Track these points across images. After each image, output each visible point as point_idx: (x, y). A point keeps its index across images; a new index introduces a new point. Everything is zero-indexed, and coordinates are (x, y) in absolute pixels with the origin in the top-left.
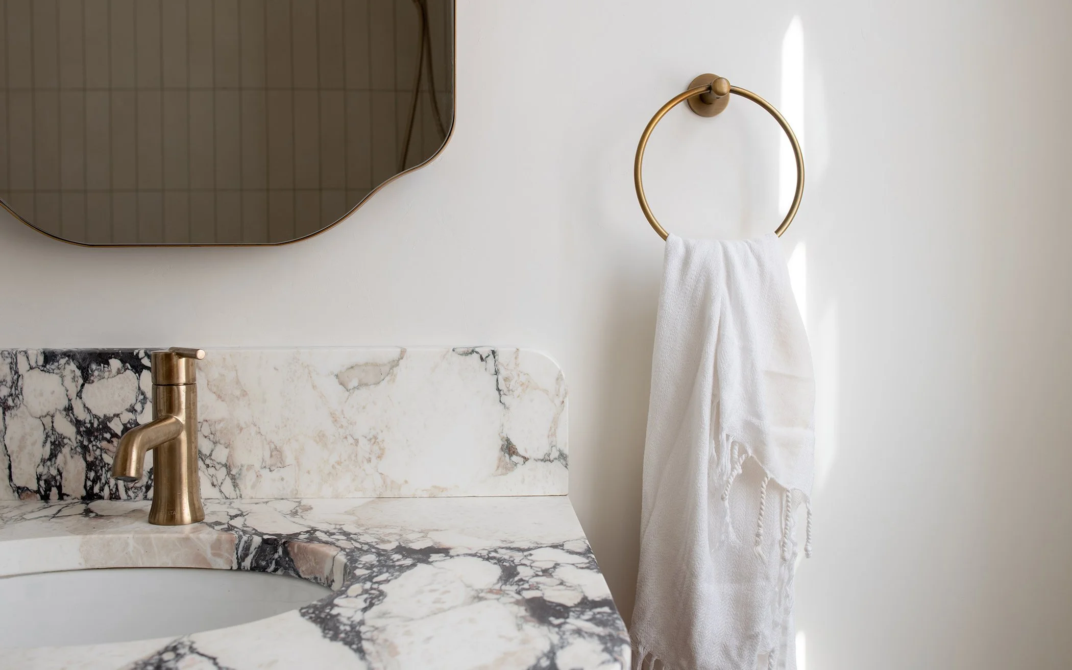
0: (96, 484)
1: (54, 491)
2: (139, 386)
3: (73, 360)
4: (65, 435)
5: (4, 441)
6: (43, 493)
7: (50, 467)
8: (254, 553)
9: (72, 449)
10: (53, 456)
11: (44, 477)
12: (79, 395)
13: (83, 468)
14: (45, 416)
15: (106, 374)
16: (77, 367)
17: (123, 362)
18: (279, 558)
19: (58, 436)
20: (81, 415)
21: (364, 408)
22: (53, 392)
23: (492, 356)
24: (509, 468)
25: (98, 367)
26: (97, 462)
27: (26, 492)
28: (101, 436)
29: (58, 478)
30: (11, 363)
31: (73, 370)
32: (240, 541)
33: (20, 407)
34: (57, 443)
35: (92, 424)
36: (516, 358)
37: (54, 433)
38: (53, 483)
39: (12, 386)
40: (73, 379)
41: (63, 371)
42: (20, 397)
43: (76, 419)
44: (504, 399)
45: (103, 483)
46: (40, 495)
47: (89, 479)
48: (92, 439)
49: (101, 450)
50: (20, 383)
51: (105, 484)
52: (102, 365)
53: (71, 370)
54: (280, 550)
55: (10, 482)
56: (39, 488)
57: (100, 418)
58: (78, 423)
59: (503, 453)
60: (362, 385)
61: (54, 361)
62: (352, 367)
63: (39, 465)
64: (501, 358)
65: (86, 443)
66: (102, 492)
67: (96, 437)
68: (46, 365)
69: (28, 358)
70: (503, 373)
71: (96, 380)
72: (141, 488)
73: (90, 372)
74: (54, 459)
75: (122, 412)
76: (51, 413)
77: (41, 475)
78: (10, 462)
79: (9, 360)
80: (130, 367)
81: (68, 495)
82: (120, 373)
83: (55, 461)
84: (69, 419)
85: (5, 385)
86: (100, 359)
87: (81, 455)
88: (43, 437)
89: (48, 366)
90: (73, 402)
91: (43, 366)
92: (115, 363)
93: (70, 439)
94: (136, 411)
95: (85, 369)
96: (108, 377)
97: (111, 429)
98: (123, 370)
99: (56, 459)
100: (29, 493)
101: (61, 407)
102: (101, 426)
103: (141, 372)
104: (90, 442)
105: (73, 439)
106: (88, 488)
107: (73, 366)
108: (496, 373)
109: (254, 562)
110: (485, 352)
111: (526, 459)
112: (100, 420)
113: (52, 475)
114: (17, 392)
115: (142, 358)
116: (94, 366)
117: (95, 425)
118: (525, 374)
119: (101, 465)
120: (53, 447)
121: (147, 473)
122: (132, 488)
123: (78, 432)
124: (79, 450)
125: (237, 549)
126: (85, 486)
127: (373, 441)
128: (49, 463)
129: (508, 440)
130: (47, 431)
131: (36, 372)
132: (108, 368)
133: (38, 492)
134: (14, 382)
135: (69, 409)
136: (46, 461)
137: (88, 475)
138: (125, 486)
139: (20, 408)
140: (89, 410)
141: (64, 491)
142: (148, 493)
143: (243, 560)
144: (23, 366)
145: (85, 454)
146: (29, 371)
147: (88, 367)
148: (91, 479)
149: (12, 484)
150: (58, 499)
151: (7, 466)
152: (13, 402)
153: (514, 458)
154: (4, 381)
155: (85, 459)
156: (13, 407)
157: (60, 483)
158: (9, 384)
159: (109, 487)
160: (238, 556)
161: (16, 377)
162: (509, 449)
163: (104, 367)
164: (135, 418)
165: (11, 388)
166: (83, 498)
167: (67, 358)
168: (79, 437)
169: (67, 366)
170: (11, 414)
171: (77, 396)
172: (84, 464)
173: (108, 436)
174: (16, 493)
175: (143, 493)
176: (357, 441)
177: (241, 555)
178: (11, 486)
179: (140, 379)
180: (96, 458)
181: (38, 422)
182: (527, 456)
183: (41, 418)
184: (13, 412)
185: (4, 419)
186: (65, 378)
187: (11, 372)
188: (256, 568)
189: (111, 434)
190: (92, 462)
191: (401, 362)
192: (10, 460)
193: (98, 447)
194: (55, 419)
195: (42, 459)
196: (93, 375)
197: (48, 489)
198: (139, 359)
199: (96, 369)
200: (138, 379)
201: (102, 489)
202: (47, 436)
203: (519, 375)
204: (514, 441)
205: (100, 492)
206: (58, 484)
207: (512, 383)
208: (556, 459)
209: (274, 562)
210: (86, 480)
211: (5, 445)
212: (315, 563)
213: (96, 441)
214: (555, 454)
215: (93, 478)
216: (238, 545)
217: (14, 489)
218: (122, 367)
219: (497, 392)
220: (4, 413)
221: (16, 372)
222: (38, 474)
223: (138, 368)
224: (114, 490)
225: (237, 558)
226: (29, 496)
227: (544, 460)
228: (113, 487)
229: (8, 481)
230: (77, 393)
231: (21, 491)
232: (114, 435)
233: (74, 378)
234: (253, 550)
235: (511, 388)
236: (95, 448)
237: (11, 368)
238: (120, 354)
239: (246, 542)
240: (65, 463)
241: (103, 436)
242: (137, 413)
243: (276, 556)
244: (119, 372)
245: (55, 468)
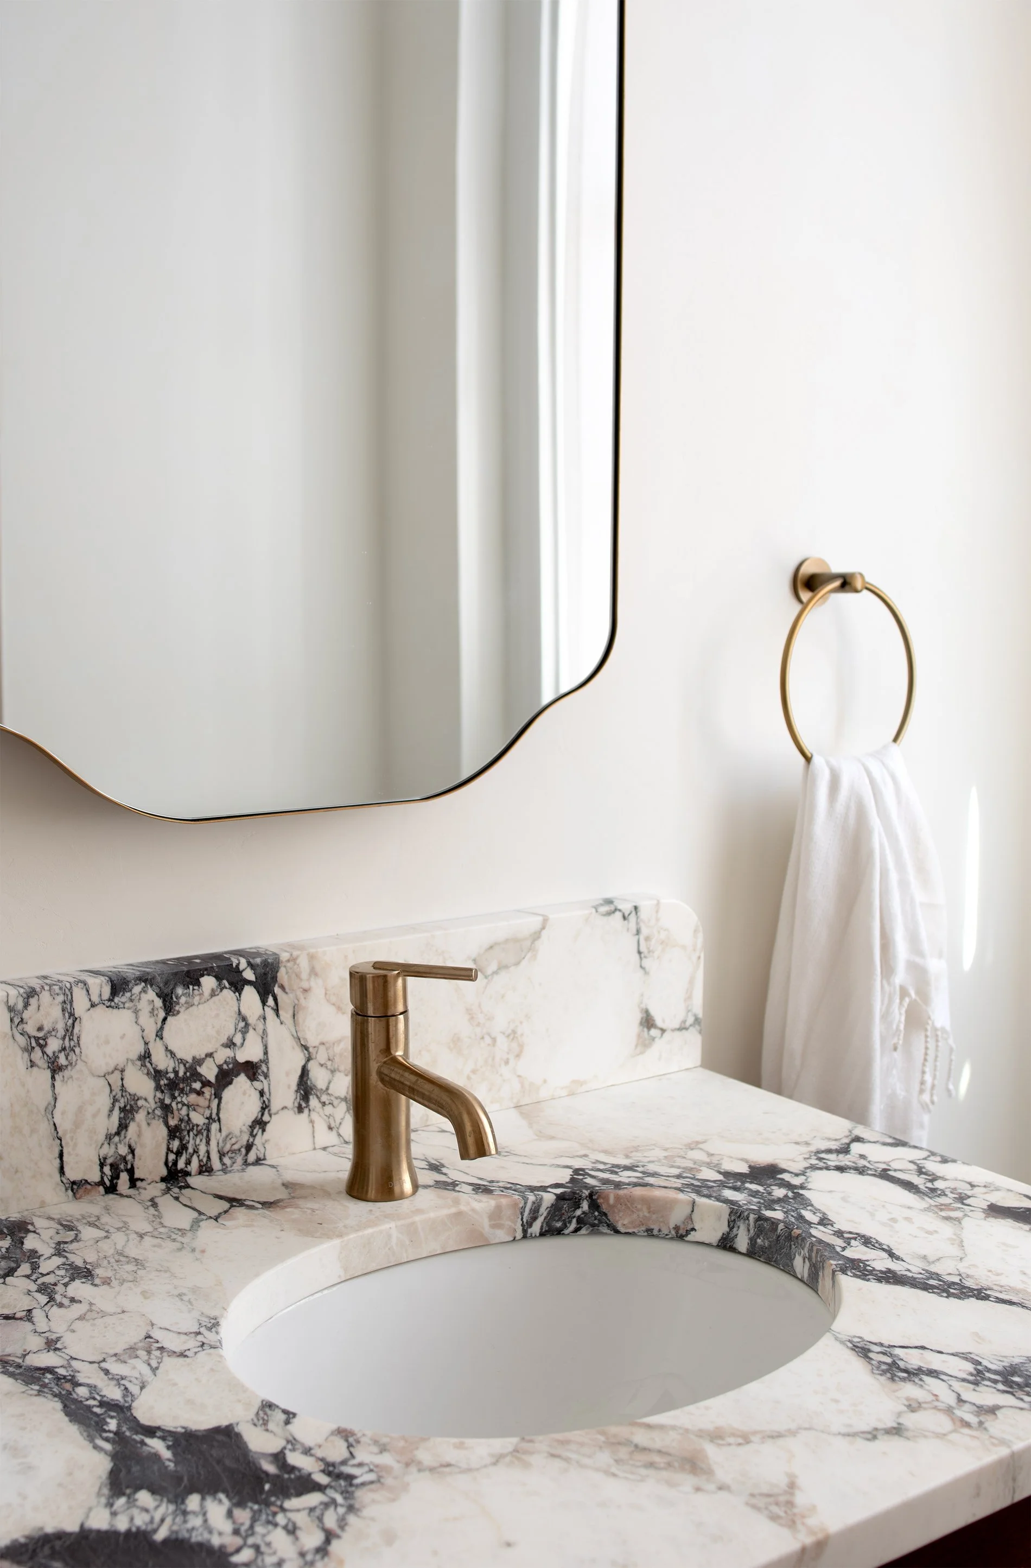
0: (181, 1156)
1: (124, 1177)
2: (239, 1009)
3: (151, 986)
4: (139, 1094)
5: (53, 1118)
6: (108, 1183)
7: (119, 1145)
8: (545, 1214)
9: (149, 1113)
10: (123, 1127)
11: (109, 1161)
12: (159, 1035)
13: (163, 1139)
14: (113, 1072)
15: (197, 999)
16: (157, 994)
17: (219, 978)
18: (582, 1214)
19: (129, 1097)
20: (161, 1061)
21: (503, 997)
22: (123, 1037)
23: (634, 913)
24: (644, 1044)
25: (186, 991)
26: (183, 1125)
27: (84, 1187)
28: (188, 1088)
29: (129, 1157)
30: (64, 1002)
31: (151, 999)
32: (525, 1203)
33: (76, 1064)
34: (128, 1107)
35: (176, 1072)
36: (657, 912)
37: (124, 1094)
38: (122, 1167)
39: (65, 1036)
40: (151, 1012)
41: (137, 1004)
42: (77, 1050)
43: (154, 1069)
44: (646, 963)
45: (190, 1153)
46: (104, 1187)
47: (172, 1152)
48: (177, 1094)
49: (188, 1106)
50: (76, 1030)
51: (193, 1154)
52: (191, 987)
53: (149, 1000)
54: (585, 1206)
55: (61, 1176)
56: (102, 1178)
57: (187, 1062)
58: (157, 1075)
59: (641, 1027)
60: (502, 967)
61: (124, 990)
62: (491, 947)
63: (103, 1144)
64: (643, 914)
65: (167, 1101)
66: (188, 1166)
67: (182, 1091)
68: (114, 998)
69: (88, 991)
70: (645, 931)
71: (182, 1010)
72: (239, 1150)
73: (175, 999)
74: (123, 1133)
75: (217, 1049)
76: (120, 1067)
77: (105, 1159)
78: (62, 1147)
79: (61, 998)
80: (227, 985)
81: (142, 1180)
82: (215, 995)
83: (125, 1134)
84: (146, 1071)
85: (56, 1036)
86: (188, 979)
87: (161, 1120)
88: (107, 1102)
89: (116, 1000)
90: (151, 1046)
91: (110, 1000)
92: (208, 982)
93: (146, 1100)
94: (234, 1044)
95: (168, 995)
96: (199, 1004)
97: (201, 1076)
98: (219, 990)
99: (127, 1131)
100: (89, 1187)
101: (134, 1055)
102: (188, 1074)
103: (242, 989)
104: (174, 1098)
105: (151, 1100)
106: (170, 1164)
107: (151, 994)
108: (638, 932)
109: (545, 1225)
110: (626, 907)
111: (663, 1031)
112: (187, 1065)
113: (120, 1155)
114: (72, 1043)
115: (244, 970)
116: (180, 991)
117: (181, 1074)
118: (665, 930)
119: (188, 1128)
120: (122, 1115)
121: (249, 1128)
122: (228, 1152)
123: (158, 1088)
124: (158, 1112)
125: (522, 1214)
126: (166, 1163)
127: (511, 1037)
128: (116, 1139)
129: (647, 1012)
130: (114, 1093)
131: (100, 1010)
132: (199, 991)
133: (102, 1183)
134: (67, 1030)
135: (146, 1056)
136: (112, 1137)
137: (171, 1146)
138: (219, 1151)
139: (77, 1066)
140: (172, 1053)
141: (137, 1175)
142: (248, 1156)
143: (530, 1224)
144: (80, 1003)
145: (167, 1116)
146: (89, 1010)
147: (172, 993)
148: (175, 1150)
149: (63, 1179)
150: (130, 1188)
151: (57, 1155)
152: (67, 1058)
153: (654, 1032)
154: (53, 1030)
155: (166, 1124)
156: (66, 1066)
157: (132, 1166)
158: (61, 1032)
159: (198, 1156)
160: (523, 1222)
161: (71, 1021)
162: (648, 1022)
163: (193, 989)
164: (233, 1055)
165: (64, 1038)
166: (163, 1180)
167: (143, 984)
168: (159, 1095)
169: (143, 995)
170: (63, 1077)
171: (157, 1036)
172: (164, 1132)
173: (197, 1085)
174: (70, 1191)
175: (242, 1156)
176: (494, 1040)
177: (527, 1220)
178: (62, 1182)
179: (240, 1000)
180: (181, 1120)
181: (103, 1082)
182: (664, 1027)
183: (107, 1076)
184: (66, 1073)
185: (53, 1086)
186: (140, 1013)
187: (64, 1014)
188: (550, 1231)
189: (202, 1082)
190: (176, 1126)
191: (544, 933)
192: (61, 1145)
193: (184, 1104)
194: (126, 1074)
195: (106, 1136)
196: (178, 1004)
197: (116, 1176)
198: (240, 972)
199: (183, 994)
200: (238, 1000)
201: (188, 1162)
202: (115, 1100)
203: (659, 932)
204: (653, 1012)
205: (186, 1167)
206: (129, 1166)
207: (653, 942)
208: (691, 1025)
209: (574, 1221)
210: (167, 1154)
211: (55, 1124)
212: (649, 1212)
213: (182, 1095)
214: (690, 1020)
215: (178, 1148)
216: (523, 1208)
217: (67, 1185)
218: (217, 987)
219: (637, 956)
220: (53, 1078)
221: (71, 1015)
222: (101, 1157)
223: (238, 985)
224: (205, 1160)
225: (522, 1225)
226: (87, 1192)
227: (680, 1029)
228: (204, 1157)
229: (59, 1175)
230: (157, 1032)
231: (76, 1187)
232: (206, 1083)
233: (152, 1012)
234: (543, 1211)
235: (651, 949)
236: (180, 1106)
237: (63, 1010)
238: (215, 968)
239: (534, 1203)
240: (139, 1136)
241: (191, 1088)
242: (237, 1048)
243: (578, 1212)
244: (213, 994)
245: (125, 1144)
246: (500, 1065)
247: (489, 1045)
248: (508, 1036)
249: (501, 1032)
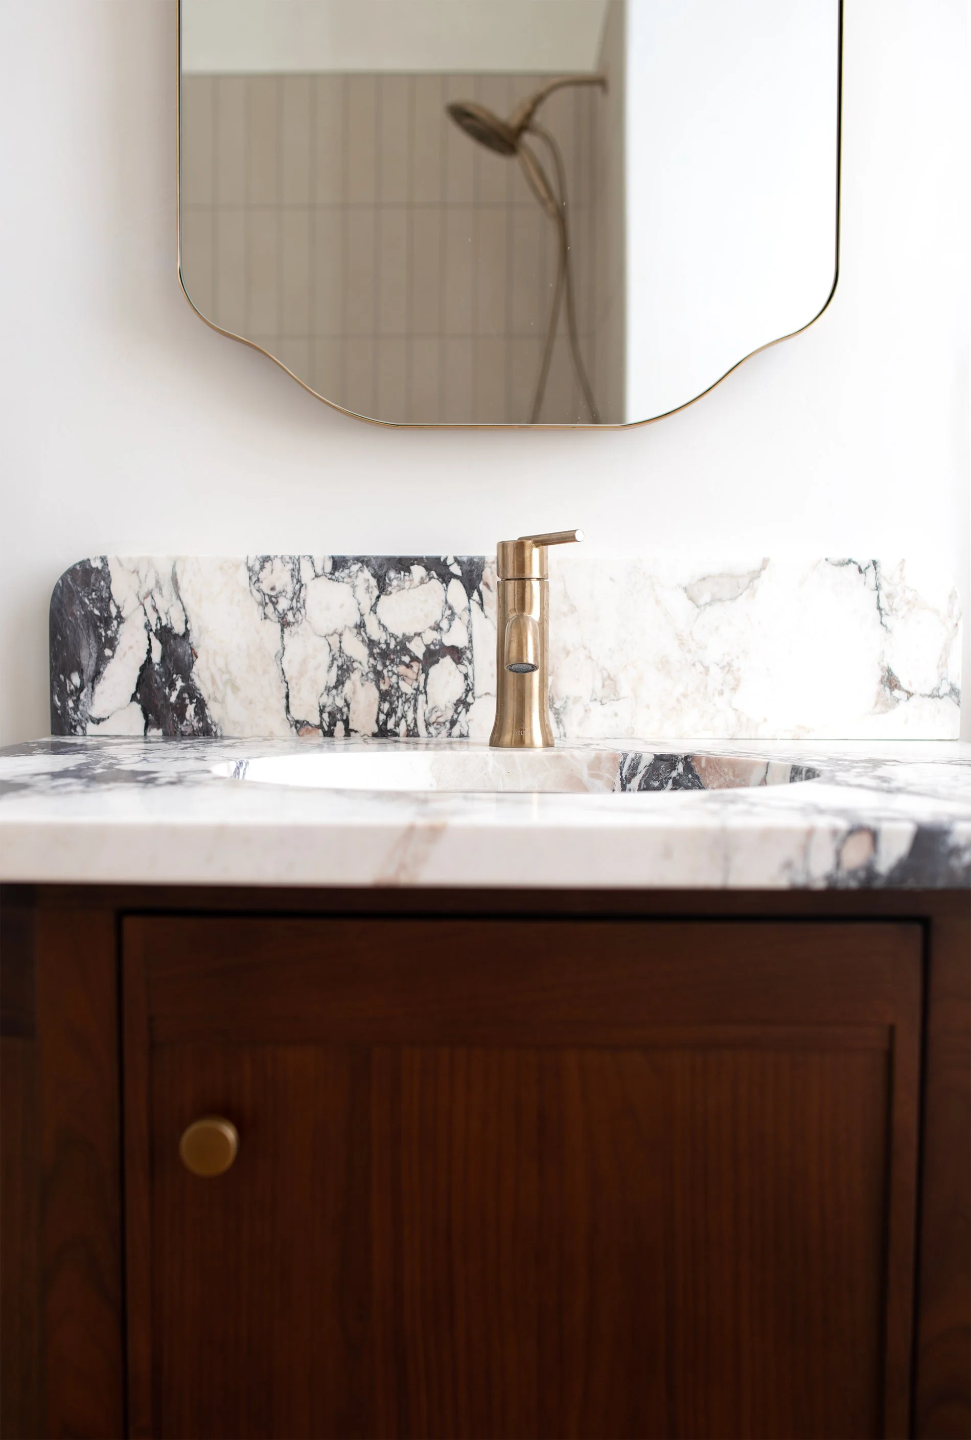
0: (391, 718)
1: (340, 726)
2: (446, 599)
3: (367, 567)
4: (355, 657)
5: (281, 664)
6: (326, 728)
7: (336, 697)
8: (643, 772)
9: (363, 675)
10: (340, 683)
11: (328, 709)
12: (373, 609)
13: (375, 699)
14: (332, 635)
15: (407, 584)
16: (372, 574)
17: (428, 569)
18: (678, 776)
19: (346, 659)
20: (375, 633)
21: (717, 628)
22: (342, 606)
23: (872, 567)
24: (889, 705)
25: (397, 576)
26: (393, 691)
27: (306, 727)
28: (398, 660)
29: (345, 710)
30: (293, 570)
31: (367, 578)
32: (625, 759)
33: (301, 623)
34: (345, 667)
35: (388, 645)
36: (901, 570)
37: (342, 655)
38: (339, 716)
39: (293, 597)
40: (366, 589)
41: (355, 580)
42: (303, 611)
43: (368, 638)
44: (885, 620)
45: (399, 717)
46: (323, 731)
47: (383, 712)
48: (388, 663)
49: (398, 676)
50: (302, 595)
51: (402, 719)
52: (402, 573)
53: (364, 579)
54: (680, 767)
55: (287, 714)
56: (321, 722)
57: (398, 637)
58: (371, 644)
59: (882, 686)
60: (715, 600)
61: (344, 567)
62: (704, 579)
63: (322, 694)
64: (883, 569)
65: (380, 668)
66: (397, 728)
67: (392, 661)
68: (334, 572)
69: (313, 564)
70: (886, 588)
71: (394, 591)
72: (444, 723)
73: (387, 581)
74: (340, 687)
75: (425, 630)
76: (339, 631)
77: (324, 707)
78: (288, 690)
79: (290, 566)
80: (435, 576)
81: (356, 732)
82: (424, 583)
83: (342, 689)
84: (361, 639)
85: (285, 597)
86: (400, 566)
87: (374, 683)
88: (328, 660)
89: (337, 574)
90: (366, 618)
91: (331, 574)
92: (418, 571)
93: (360, 663)
94: (441, 629)
95: (381, 577)
96: (409, 588)
97: (410, 651)
98: (428, 579)
99: (343, 686)
100: (310, 728)
101: (352, 624)
102: (398, 648)
103: (449, 582)
104: (385, 666)
105: (365, 663)
106: (381, 723)
107: (367, 574)
108: (877, 588)
109: (643, 783)
110: (864, 561)
111: (910, 694)
112: (398, 640)
113: (337, 707)
114: (299, 605)
115: (451, 565)
116: (392, 574)
117: (392, 646)
118: (912, 590)
119: (397, 695)
120: (340, 672)
121: (453, 705)
122: (433, 723)
123: (371, 654)
124: (371, 676)
125: (622, 770)
126: (377, 721)
127: (726, 669)
128: (334, 692)
129: (889, 671)
130: (333, 653)
131: (323, 581)
132: (409, 577)
133: (320, 726)
134: (295, 593)
135: (361, 626)
136: (330, 689)
137: (382, 707)
138: (425, 720)
139: (302, 625)
140: (385, 628)
141: (351, 727)
142: (453, 730)
143: (629, 781)
144: (306, 574)
145: (379, 681)
146: (313, 579)
147: (385, 575)
148: (385, 711)
149: (289, 717)
150: (345, 736)
151: (284, 695)
152: (294, 616)
153: (896, 693)
154: (284, 591)
155: (378, 687)
156: (294, 623)
157: (347, 717)
158: (290, 595)
159: (406, 721)
160: (622, 777)
161: (298, 586)
162: (890, 681)
163: (404, 575)
164: (439, 638)
165: (292, 600)
166: (374, 735)
167: (360, 564)
168: (372, 661)
169: (360, 573)
170: (291, 631)
171: (371, 610)
172: (376, 694)
173: (406, 659)
174: (294, 728)
175: (447, 729)
176: (707, 669)
177: (626, 776)
178: (288, 719)
179: (447, 591)
180: (391, 687)
181: (323, 642)
182: (911, 690)
183: (327, 637)
184: (294, 629)
185: (282, 637)
186: (357, 589)
187: (293, 580)
188: (647, 787)
189: (411, 657)
190: (386, 691)
191: (763, 573)
192: (287, 687)
193: (394, 673)
194: (343, 638)
195: (326, 687)
196: (390, 585)
197: (333, 724)
198: (447, 566)
199: (395, 578)
200: (446, 590)
201: (397, 725)
202: (334, 659)
203: (904, 591)
204: (896, 672)
205: (395, 728)
206: (345, 718)
207: (896, 601)
208: (946, 694)
209: (670, 782)
210: (378, 713)
211: (283, 670)
212: (734, 776)
213: (392, 665)
214: (945, 689)
215: (388, 710)
216: (623, 763)
217: (292, 723)
218: (426, 576)
219: (878, 612)
220: (282, 631)
221: (299, 581)
222: (321, 705)
223: (445, 577)
224: (412, 725)
225: (621, 779)
226: (309, 732)
227: (932, 696)
228: (411, 722)
229: (285, 713)
230: (372, 607)
231: (299, 725)
232: (414, 659)
233: (368, 588)
234: (642, 769)
235: (894, 606)
236: (390, 674)
237: (292, 576)
238: (424, 559)
239: (633, 760)
240: (354, 693)
241: (400, 660)
242: (443, 633)
243: (674, 774)
244: (422, 582)
245: (341, 697)
246: (713, 695)
247: (700, 672)
248: (723, 668)
249: (715, 663)
